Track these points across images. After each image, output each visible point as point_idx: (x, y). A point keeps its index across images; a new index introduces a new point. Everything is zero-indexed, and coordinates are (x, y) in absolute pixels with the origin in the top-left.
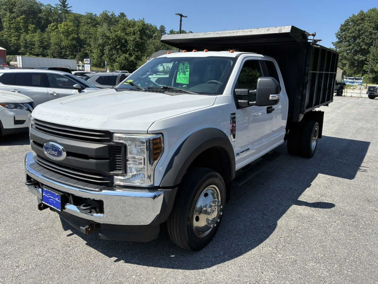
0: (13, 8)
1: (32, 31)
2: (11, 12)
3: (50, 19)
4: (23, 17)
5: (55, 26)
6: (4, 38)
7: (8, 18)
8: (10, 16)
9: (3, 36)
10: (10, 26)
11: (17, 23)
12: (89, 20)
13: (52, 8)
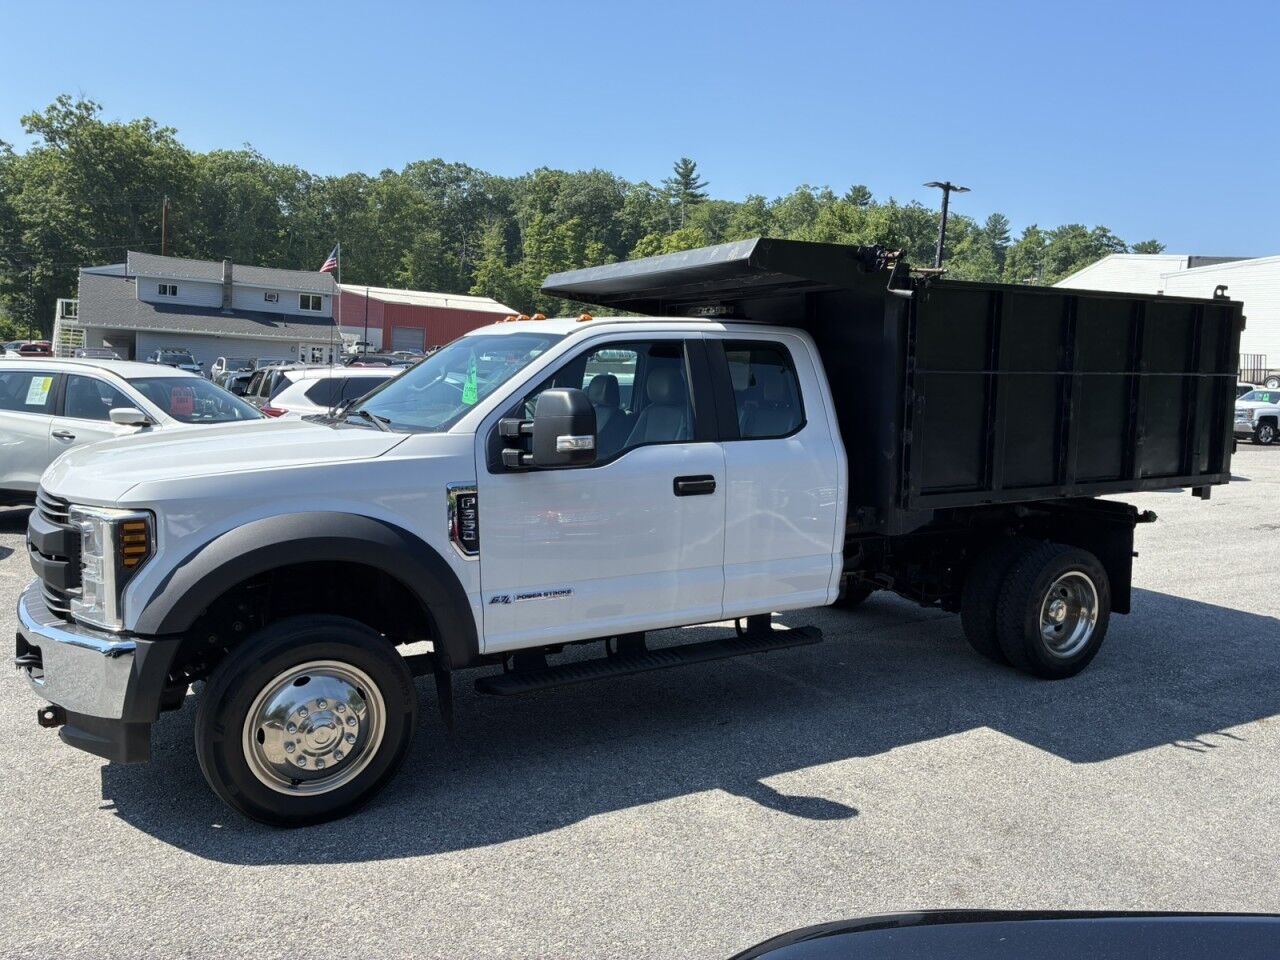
0: (550, 198)
1: (595, 260)
2: (547, 210)
3: (644, 223)
4: (573, 224)
5: (655, 244)
6: (522, 282)
7: (536, 228)
8: (541, 221)
9: (519, 276)
10: (539, 248)
11: (558, 238)
12: (753, 219)
13: (652, 193)
